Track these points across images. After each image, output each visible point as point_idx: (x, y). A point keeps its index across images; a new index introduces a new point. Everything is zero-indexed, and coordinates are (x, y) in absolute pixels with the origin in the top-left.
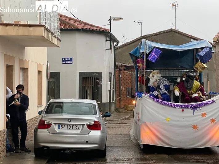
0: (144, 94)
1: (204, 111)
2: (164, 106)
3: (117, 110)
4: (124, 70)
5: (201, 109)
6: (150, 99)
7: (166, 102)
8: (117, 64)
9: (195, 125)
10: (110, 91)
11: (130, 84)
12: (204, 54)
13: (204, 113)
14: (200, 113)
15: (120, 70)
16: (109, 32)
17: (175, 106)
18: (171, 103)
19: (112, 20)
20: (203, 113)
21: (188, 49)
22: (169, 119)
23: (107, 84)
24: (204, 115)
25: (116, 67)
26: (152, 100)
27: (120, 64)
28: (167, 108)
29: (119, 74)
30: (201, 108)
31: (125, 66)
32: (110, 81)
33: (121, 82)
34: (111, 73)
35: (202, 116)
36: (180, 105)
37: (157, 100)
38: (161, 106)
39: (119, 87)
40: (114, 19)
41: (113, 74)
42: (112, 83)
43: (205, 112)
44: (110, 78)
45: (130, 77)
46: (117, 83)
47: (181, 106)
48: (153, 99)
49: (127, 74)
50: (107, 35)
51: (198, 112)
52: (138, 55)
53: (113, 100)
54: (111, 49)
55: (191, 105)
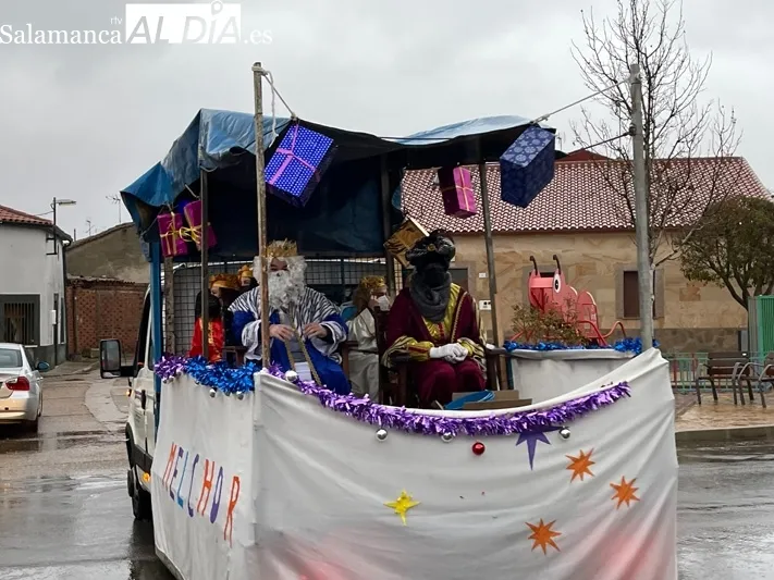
0: (264, 371)
1: (580, 444)
2: (382, 432)
3: (69, 357)
4: (83, 287)
5: (567, 436)
6: (303, 399)
7: (390, 409)
8: (69, 277)
9: (542, 522)
10: (56, 326)
11: (93, 312)
12: (532, 157)
13: (582, 457)
14: (563, 459)
15: (74, 288)
16: (51, 226)
17: (438, 429)
18: (414, 415)
19: (57, 205)
20: (576, 455)
21: (453, 136)
22: (411, 499)
23: (49, 315)
24: (580, 465)
25: (67, 282)
26: (312, 402)
27: (74, 277)
28: (398, 441)
29: (74, 294)
30: (565, 432)
31: (85, 281)
32: (56, 308)
33: (77, 310)
34: (56, 295)
35: (573, 471)
36: (464, 420)
37: (342, 400)
38: (364, 434)
39: (74, 318)
40: (60, 204)
41: (61, 296)
42: (60, 312)
43: (586, 450)
44: (56, 302)
45: (93, 301)
46: (70, 310)
47: (468, 425)
48: (318, 399)
49: (87, 295)
50: (49, 230)
51: (553, 453)
52: (162, 198)
53: (62, 340)
54: (55, 253)
55: (516, 415)
